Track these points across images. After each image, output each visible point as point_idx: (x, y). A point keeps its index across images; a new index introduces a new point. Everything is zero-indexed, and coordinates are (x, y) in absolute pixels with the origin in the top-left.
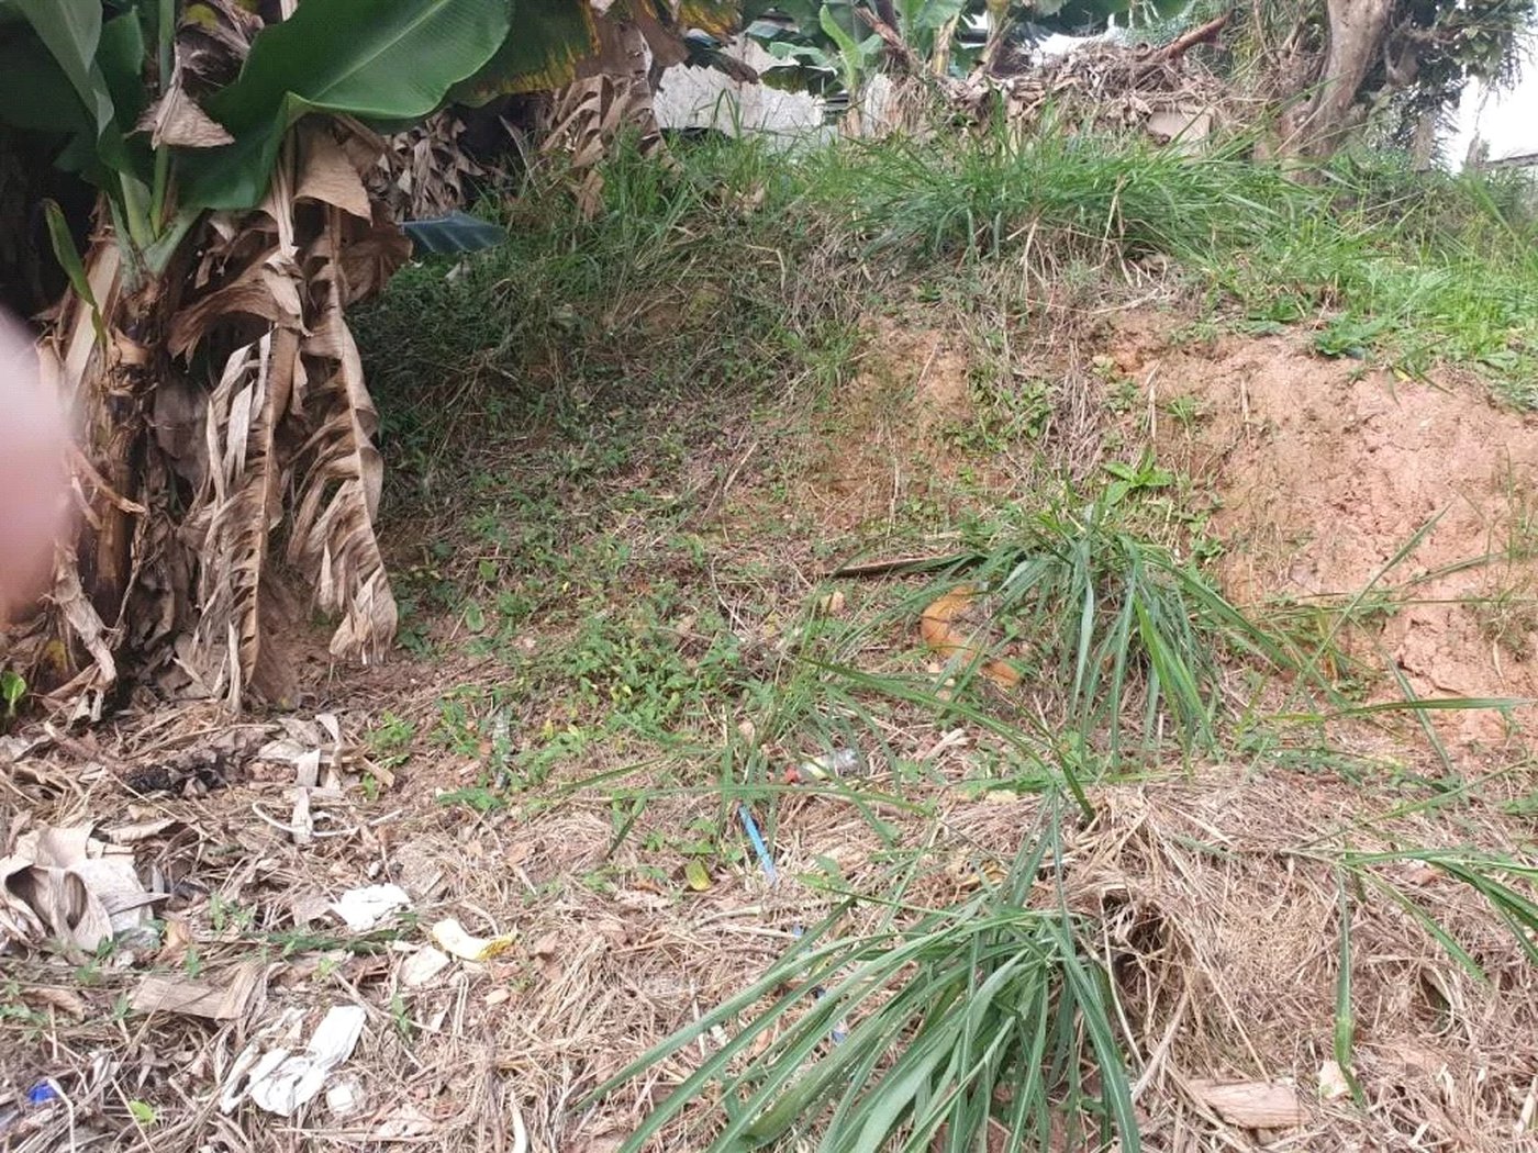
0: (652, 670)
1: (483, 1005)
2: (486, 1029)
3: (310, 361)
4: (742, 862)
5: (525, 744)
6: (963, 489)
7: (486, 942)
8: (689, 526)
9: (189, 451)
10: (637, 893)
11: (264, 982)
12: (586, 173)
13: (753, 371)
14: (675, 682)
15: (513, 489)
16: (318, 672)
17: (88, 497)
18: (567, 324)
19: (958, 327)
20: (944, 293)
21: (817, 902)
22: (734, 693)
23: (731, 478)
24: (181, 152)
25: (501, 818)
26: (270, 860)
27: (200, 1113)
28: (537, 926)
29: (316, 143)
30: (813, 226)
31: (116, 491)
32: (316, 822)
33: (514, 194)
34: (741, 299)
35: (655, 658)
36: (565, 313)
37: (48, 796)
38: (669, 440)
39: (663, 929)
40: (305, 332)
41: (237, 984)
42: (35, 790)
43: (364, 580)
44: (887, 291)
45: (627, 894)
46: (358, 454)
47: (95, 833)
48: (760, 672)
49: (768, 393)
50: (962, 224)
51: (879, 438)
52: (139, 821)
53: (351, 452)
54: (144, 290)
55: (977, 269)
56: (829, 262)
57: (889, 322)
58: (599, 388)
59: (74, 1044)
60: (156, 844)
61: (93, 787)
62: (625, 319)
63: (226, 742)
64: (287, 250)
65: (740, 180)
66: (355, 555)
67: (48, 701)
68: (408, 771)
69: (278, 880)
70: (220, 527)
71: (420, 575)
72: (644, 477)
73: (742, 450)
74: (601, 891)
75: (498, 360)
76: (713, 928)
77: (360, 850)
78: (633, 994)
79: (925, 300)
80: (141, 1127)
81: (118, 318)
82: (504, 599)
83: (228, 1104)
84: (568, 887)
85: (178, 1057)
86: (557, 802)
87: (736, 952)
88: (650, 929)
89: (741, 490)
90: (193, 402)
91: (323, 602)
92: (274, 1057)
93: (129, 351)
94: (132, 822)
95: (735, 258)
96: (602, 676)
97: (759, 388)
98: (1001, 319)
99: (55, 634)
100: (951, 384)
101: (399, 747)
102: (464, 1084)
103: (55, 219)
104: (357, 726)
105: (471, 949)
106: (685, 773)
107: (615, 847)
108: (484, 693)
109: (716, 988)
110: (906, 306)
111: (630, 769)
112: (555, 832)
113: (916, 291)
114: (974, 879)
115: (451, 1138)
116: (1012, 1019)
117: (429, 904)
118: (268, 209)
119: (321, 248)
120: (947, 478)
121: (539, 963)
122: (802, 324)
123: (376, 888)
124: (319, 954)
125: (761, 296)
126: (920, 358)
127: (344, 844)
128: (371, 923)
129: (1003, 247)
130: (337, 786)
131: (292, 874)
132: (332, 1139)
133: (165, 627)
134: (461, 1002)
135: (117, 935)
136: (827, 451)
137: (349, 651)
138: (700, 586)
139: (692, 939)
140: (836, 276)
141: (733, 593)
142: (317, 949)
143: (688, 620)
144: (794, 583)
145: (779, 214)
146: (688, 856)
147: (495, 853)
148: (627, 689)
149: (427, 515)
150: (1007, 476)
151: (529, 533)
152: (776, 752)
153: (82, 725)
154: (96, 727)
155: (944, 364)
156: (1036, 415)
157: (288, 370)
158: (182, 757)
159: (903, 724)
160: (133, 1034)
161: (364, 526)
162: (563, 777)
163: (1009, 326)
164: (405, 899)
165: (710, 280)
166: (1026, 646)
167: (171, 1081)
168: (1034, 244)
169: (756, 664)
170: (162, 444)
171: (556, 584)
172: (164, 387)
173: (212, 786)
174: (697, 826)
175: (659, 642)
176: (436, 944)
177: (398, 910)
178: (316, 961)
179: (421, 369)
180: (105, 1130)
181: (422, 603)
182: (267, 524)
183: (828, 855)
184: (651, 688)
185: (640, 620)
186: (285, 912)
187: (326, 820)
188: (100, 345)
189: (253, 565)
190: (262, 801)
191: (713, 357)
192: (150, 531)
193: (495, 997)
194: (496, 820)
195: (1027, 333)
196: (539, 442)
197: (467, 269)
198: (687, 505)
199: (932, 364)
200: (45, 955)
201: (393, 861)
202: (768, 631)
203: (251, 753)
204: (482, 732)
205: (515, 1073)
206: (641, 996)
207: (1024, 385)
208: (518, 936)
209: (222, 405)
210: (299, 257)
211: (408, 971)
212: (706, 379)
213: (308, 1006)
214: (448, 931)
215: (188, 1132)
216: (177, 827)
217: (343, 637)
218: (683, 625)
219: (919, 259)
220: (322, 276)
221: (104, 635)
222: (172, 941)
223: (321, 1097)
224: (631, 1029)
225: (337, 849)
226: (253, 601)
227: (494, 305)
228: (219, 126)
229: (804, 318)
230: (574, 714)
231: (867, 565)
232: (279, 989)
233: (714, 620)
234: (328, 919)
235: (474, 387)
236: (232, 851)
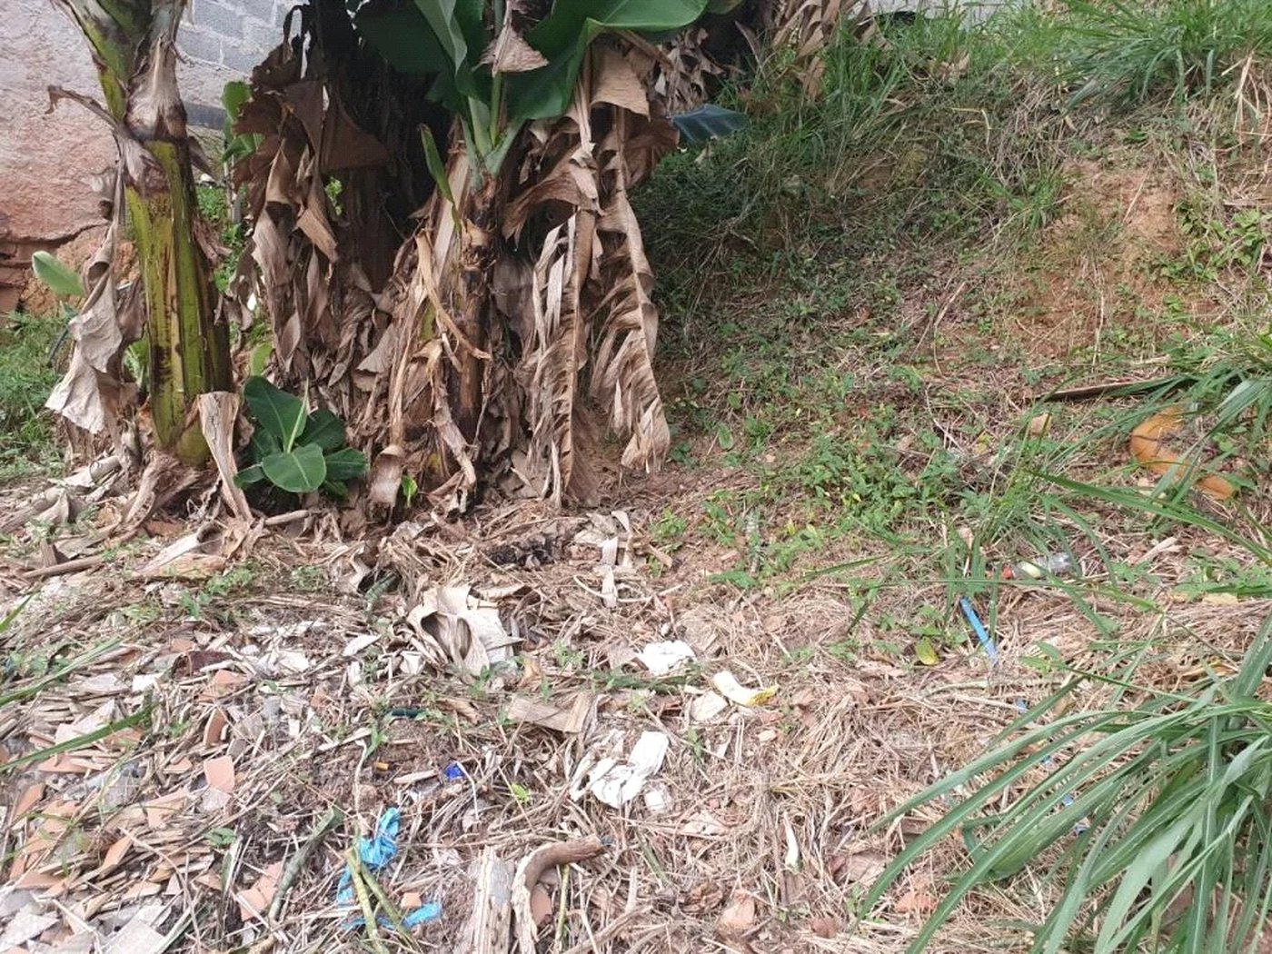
0: (876, 482)
1: (757, 741)
2: (760, 760)
3: (604, 236)
4: (965, 644)
5: (772, 539)
6: (1170, 316)
7: (755, 692)
8: (903, 359)
9: (517, 312)
10: (875, 663)
11: (595, 709)
12: (810, 59)
13: (959, 220)
14: (897, 492)
15: (754, 332)
16: (611, 479)
17: (453, 348)
18: (794, 191)
19: (1165, 164)
20: (1150, 132)
21: (1039, 681)
22: (952, 502)
23: (941, 316)
24: (511, 76)
25: (757, 596)
26: (590, 618)
27: (557, 799)
28: (794, 683)
29: (607, 58)
30: (1016, 85)
31: (471, 343)
32: (620, 591)
33: (748, 86)
34: (948, 157)
35: (878, 471)
36: (793, 183)
37: (437, 565)
38: (882, 284)
39: (899, 694)
40: (601, 212)
41: (577, 707)
42: (429, 560)
43: (646, 408)
44: (1091, 137)
45: (867, 664)
46: (640, 309)
47: (471, 592)
48: (974, 484)
49: (974, 238)
50: (1170, 67)
51: (1083, 273)
52: (498, 585)
53: (636, 307)
54: (486, 188)
55: (1185, 108)
56: (1031, 116)
57: (1093, 166)
58: (821, 245)
59: (471, 739)
60: (512, 602)
61: (467, 559)
62: (844, 183)
63: (551, 529)
64: (587, 146)
65: (948, 50)
66: (638, 389)
67: (432, 497)
68: (681, 556)
69: (596, 634)
70: (543, 370)
71: (683, 405)
72: (861, 316)
73: (951, 290)
74: (844, 658)
75: (739, 227)
76: (947, 696)
77: (654, 614)
78: (879, 744)
79: (1129, 141)
80: (520, 803)
81: (468, 211)
82: (749, 424)
83: (576, 795)
84: (816, 654)
85: (538, 757)
86: (802, 586)
87: (967, 717)
88: (889, 692)
89: (950, 325)
90: (519, 274)
91: (617, 426)
92: (605, 764)
93: (476, 236)
94: (494, 585)
95: (942, 121)
96: (833, 485)
97: (965, 234)
98: (1210, 154)
99: (434, 450)
100: (1159, 218)
101: (674, 538)
102: (747, 801)
103: (427, 139)
104: (643, 521)
105: (744, 696)
106: (909, 568)
107: (853, 625)
108: (737, 497)
109: (951, 745)
110: (1111, 149)
111: (861, 562)
112: (801, 608)
113: (1120, 134)
114: (1196, 670)
115: (739, 840)
116: (1250, 798)
117: (707, 659)
118: (571, 115)
119: (611, 143)
120: (1153, 308)
121: (797, 712)
122: (1006, 176)
123: (668, 643)
124: (630, 690)
125: (966, 153)
126: (1126, 196)
127: (641, 609)
128: (666, 670)
129: (1214, 84)
130: (630, 565)
131: (606, 630)
132: (651, 829)
133: (504, 446)
134: (739, 737)
135: (492, 666)
136: (1031, 287)
137: (635, 462)
138: (916, 410)
139: (927, 703)
140: (1039, 128)
141: (946, 416)
142: (628, 687)
143: (906, 440)
144: (1003, 407)
145: (982, 78)
146: (916, 636)
147: (754, 623)
148: (857, 497)
149: (685, 357)
150: (1217, 302)
151: (767, 368)
152: (992, 554)
153: (454, 513)
154: (463, 516)
155: (1153, 200)
156: (1249, 243)
157: (588, 244)
158: (523, 539)
159: (1113, 532)
160: (509, 737)
161: (645, 367)
162: (806, 566)
163: (1219, 160)
164: (691, 654)
165: (919, 142)
166: (1240, 462)
167: (535, 773)
168: (1248, 78)
169: (971, 478)
170: (499, 307)
171: (790, 410)
172: (499, 263)
173: (544, 562)
174: (923, 612)
175: (881, 458)
176: (716, 690)
177: (685, 661)
178: (628, 696)
179: (680, 239)
180: (495, 803)
181: (685, 427)
182: (576, 366)
183: (1047, 641)
184: (877, 495)
185: (863, 439)
186: (603, 657)
187: (627, 590)
188: (457, 233)
189: (568, 397)
190: (579, 574)
191: (922, 208)
192: (494, 372)
193: (766, 736)
194: (754, 597)
195: (1238, 165)
196: (774, 293)
197: (711, 153)
198: (901, 340)
199: (1139, 201)
200: (448, 676)
201: (679, 624)
202: (979, 449)
203: (568, 540)
204: (738, 526)
205: (786, 797)
206: (886, 745)
207: (1235, 215)
208: (779, 690)
209: (542, 274)
210: (595, 152)
211: (697, 710)
212: (915, 229)
213: (627, 729)
214: (724, 680)
215: (549, 811)
216: (525, 590)
217: (631, 452)
218: (902, 444)
219: (1123, 105)
220: (611, 166)
221: (466, 449)
222: (528, 673)
223: (641, 798)
224: (880, 772)
225: (637, 612)
226: (568, 424)
227: (735, 181)
228: (537, 53)
229: (1007, 168)
230: (811, 515)
231: (1073, 389)
232: (605, 714)
233: (930, 438)
234: (634, 665)
235: (721, 251)
236: (564, 609)
